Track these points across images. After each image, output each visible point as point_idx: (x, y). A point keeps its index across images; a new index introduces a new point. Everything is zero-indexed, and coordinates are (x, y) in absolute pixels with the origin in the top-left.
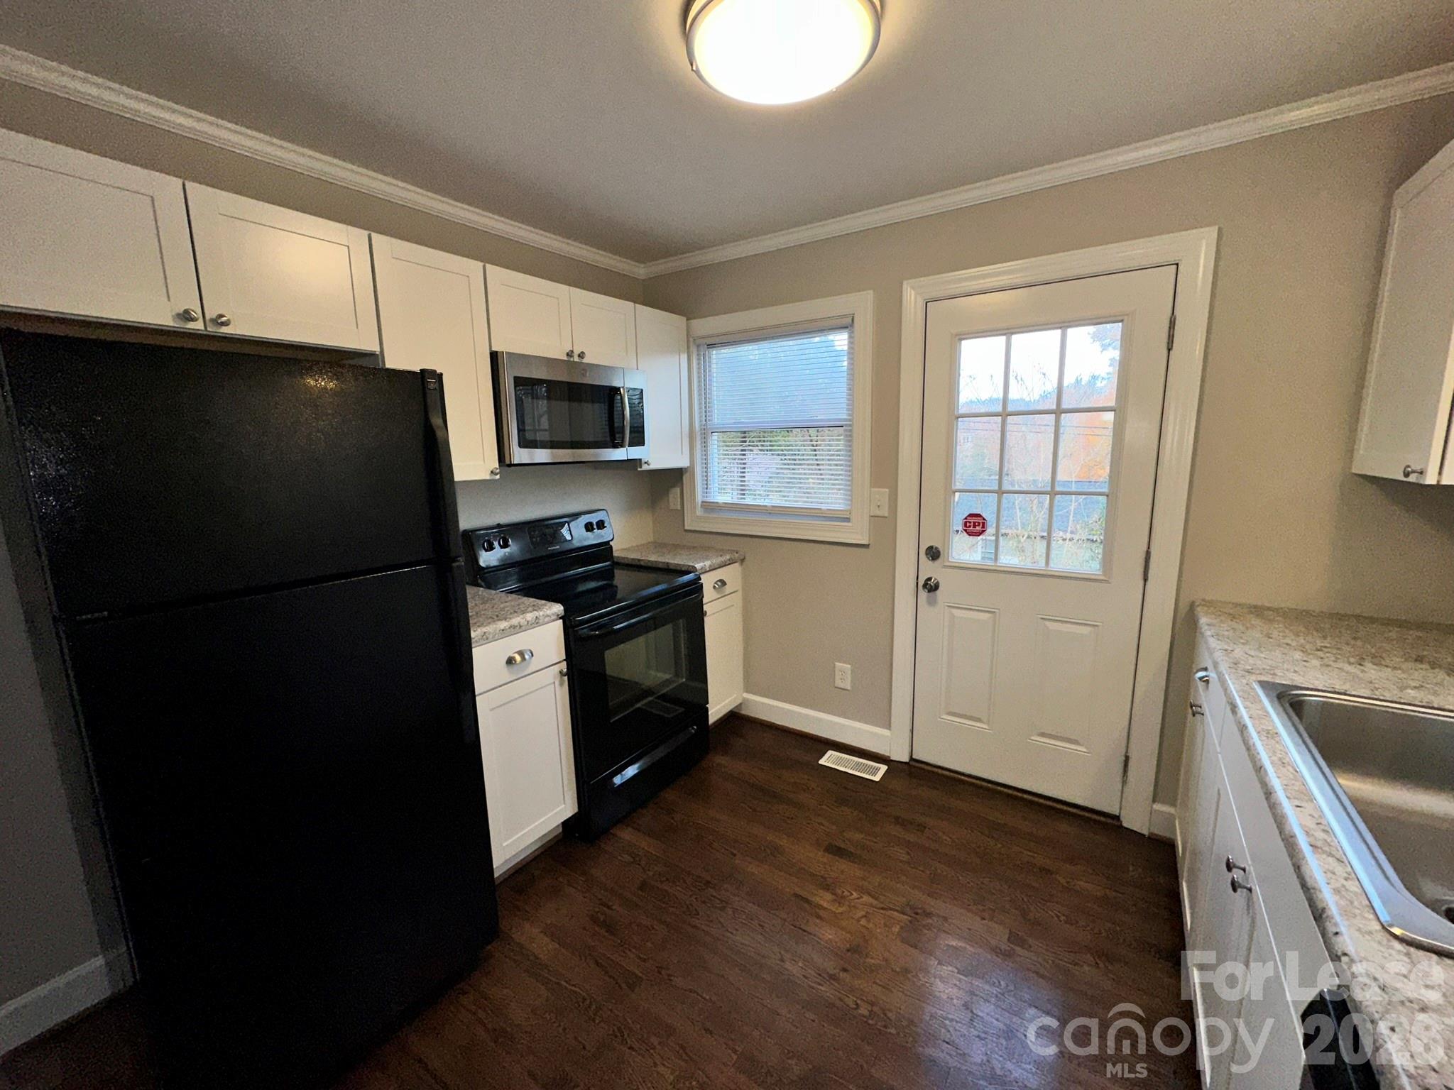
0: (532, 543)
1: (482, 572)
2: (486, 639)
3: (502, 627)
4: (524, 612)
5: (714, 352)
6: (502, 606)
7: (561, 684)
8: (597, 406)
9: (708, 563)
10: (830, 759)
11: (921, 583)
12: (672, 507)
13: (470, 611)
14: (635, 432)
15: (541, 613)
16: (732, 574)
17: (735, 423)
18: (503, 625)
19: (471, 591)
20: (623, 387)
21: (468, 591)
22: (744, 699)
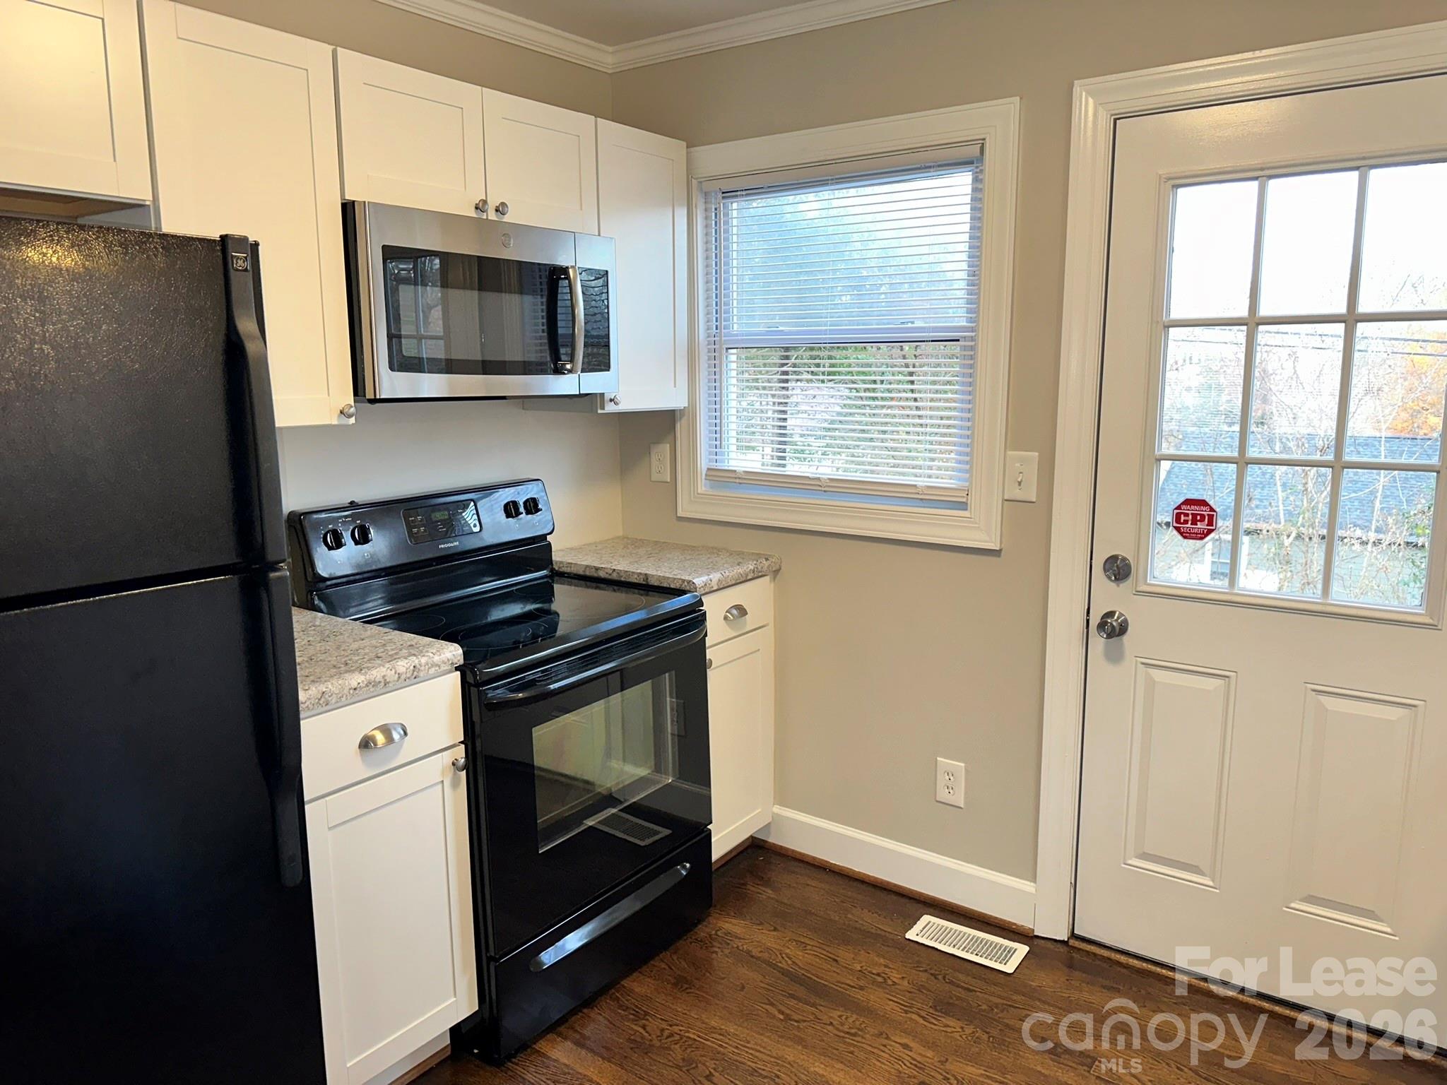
0: (411, 534)
1: (322, 585)
2: (325, 704)
3: (354, 684)
4: (393, 658)
5: (735, 206)
6: (355, 646)
7: (455, 785)
8: (528, 299)
9: (715, 577)
10: (926, 930)
11: (1095, 620)
12: (655, 477)
13: (297, 654)
14: (593, 345)
15: (423, 660)
16: (758, 596)
17: (768, 333)
18: (356, 679)
19: (300, 618)
20: (572, 267)
21: (295, 619)
22: (775, 816)
